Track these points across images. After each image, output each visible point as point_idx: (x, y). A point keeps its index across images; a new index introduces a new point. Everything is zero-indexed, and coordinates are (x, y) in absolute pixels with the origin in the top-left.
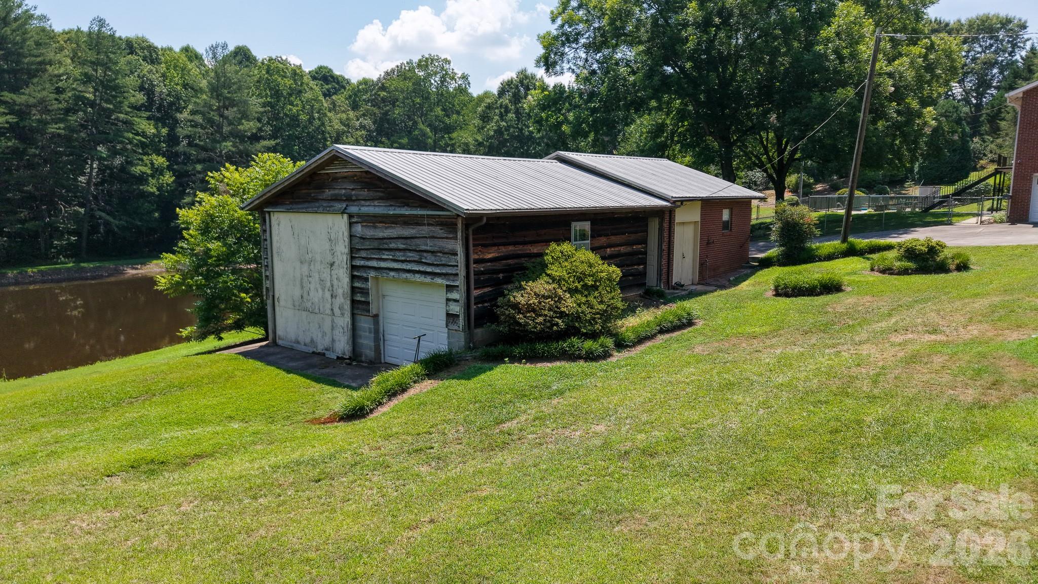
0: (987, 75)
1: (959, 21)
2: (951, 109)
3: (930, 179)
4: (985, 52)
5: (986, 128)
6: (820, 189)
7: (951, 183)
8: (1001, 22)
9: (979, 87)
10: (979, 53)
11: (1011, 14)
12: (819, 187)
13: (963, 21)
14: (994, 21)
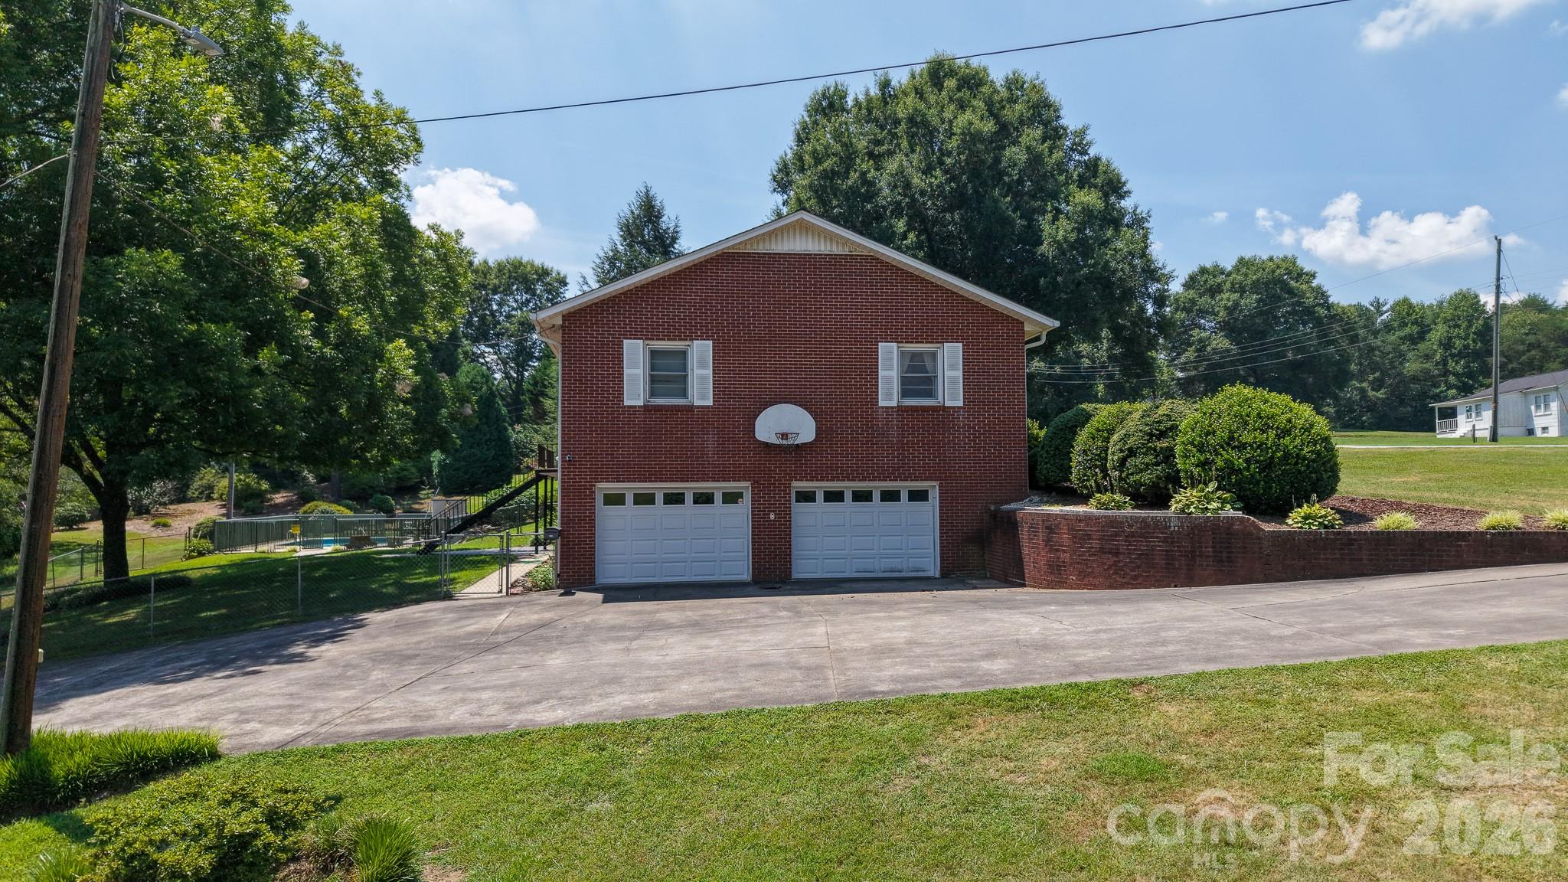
0: (526, 340)
1: (486, 262)
2: (479, 378)
3: (455, 485)
4: (521, 309)
5: (529, 411)
6: (281, 500)
7: (483, 491)
8: (536, 273)
9: (518, 356)
10: (513, 309)
11: (549, 264)
12: (279, 498)
13: (491, 263)
14: (529, 268)
